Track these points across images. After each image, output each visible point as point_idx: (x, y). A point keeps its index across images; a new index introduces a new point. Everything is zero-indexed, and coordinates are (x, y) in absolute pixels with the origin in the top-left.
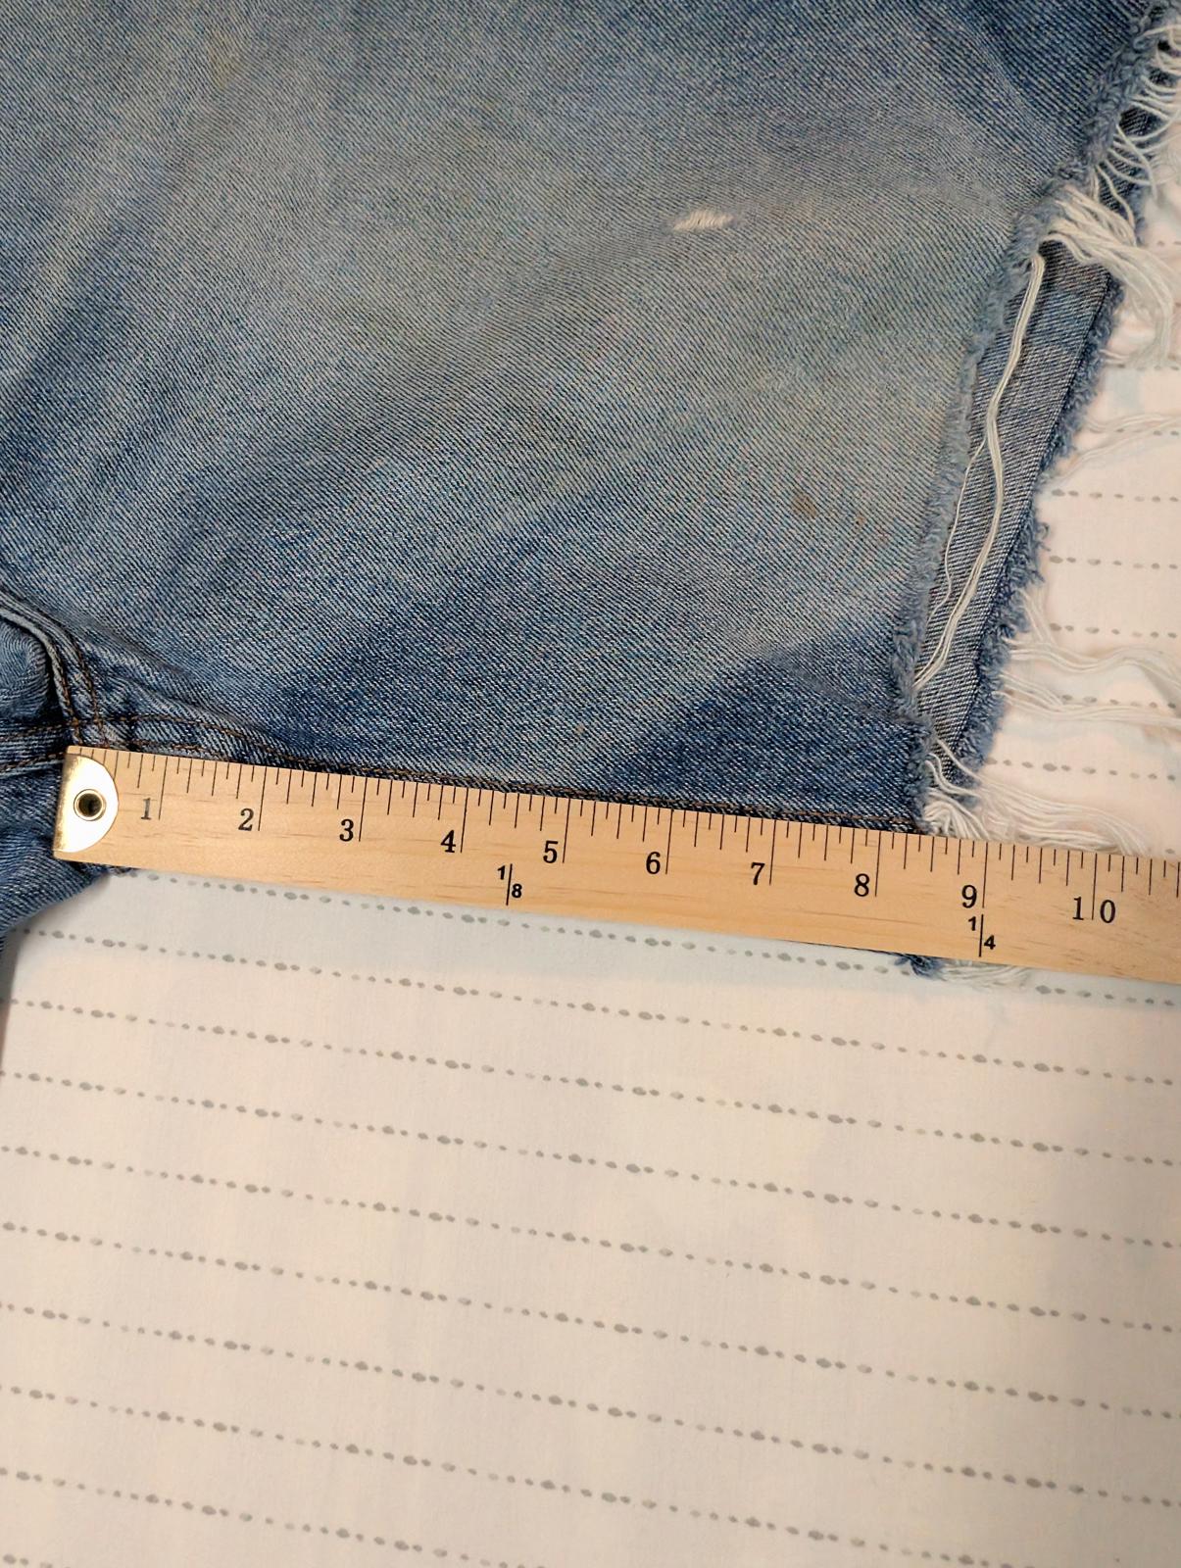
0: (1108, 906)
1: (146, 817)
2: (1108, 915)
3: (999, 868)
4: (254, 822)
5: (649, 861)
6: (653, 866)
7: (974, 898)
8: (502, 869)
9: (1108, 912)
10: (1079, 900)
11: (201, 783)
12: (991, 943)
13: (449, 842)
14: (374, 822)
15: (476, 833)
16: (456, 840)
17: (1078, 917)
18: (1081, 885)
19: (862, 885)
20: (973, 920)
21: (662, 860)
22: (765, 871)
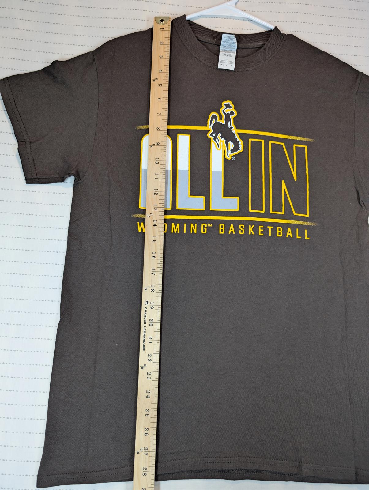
0: (158, 163)
1: (161, 29)
3: (162, 148)
4: (161, 44)
5: (160, 99)
6: (159, 99)
7: (158, 144)
8: (157, 78)
9: (157, 163)
10: (158, 159)
11: (167, 36)
12: (151, 147)
13: (160, 71)
14: (162, 60)
15: (162, 74)
16: (161, 72)
17: (156, 159)
18: (162, 159)
19: (158, 129)
20: (154, 144)
22: (159, 115)
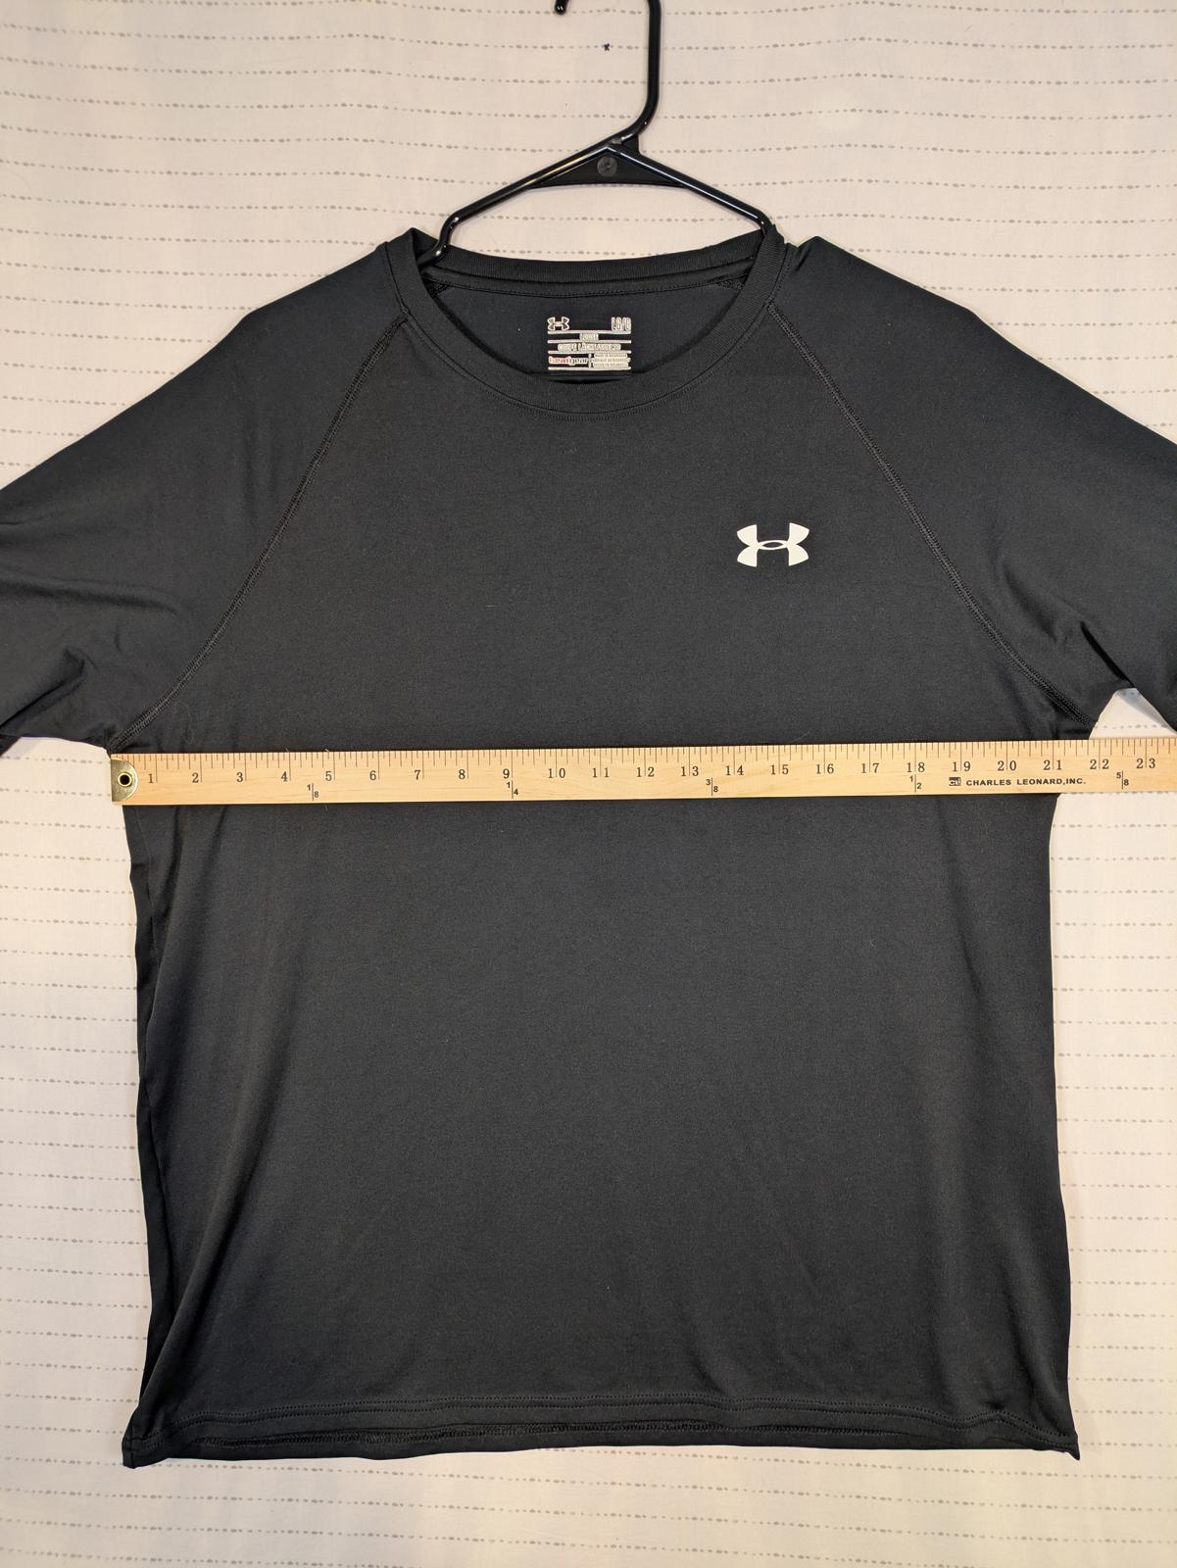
1: (151, 782)
2: (562, 775)
4: (199, 778)
5: (371, 775)
6: (373, 777)
7: (508, 774)
8: (309, 786)
9: (562, 773)
10: (551, 770)
11: (173, 763)
12: (516, 792)
13: (284, 777)
14: (251, 774)
15: (296, 772)
16: (288, 776)
17: (551, 777)
19: (462, 774)
20: (509, 783)
21: (377, 774)
